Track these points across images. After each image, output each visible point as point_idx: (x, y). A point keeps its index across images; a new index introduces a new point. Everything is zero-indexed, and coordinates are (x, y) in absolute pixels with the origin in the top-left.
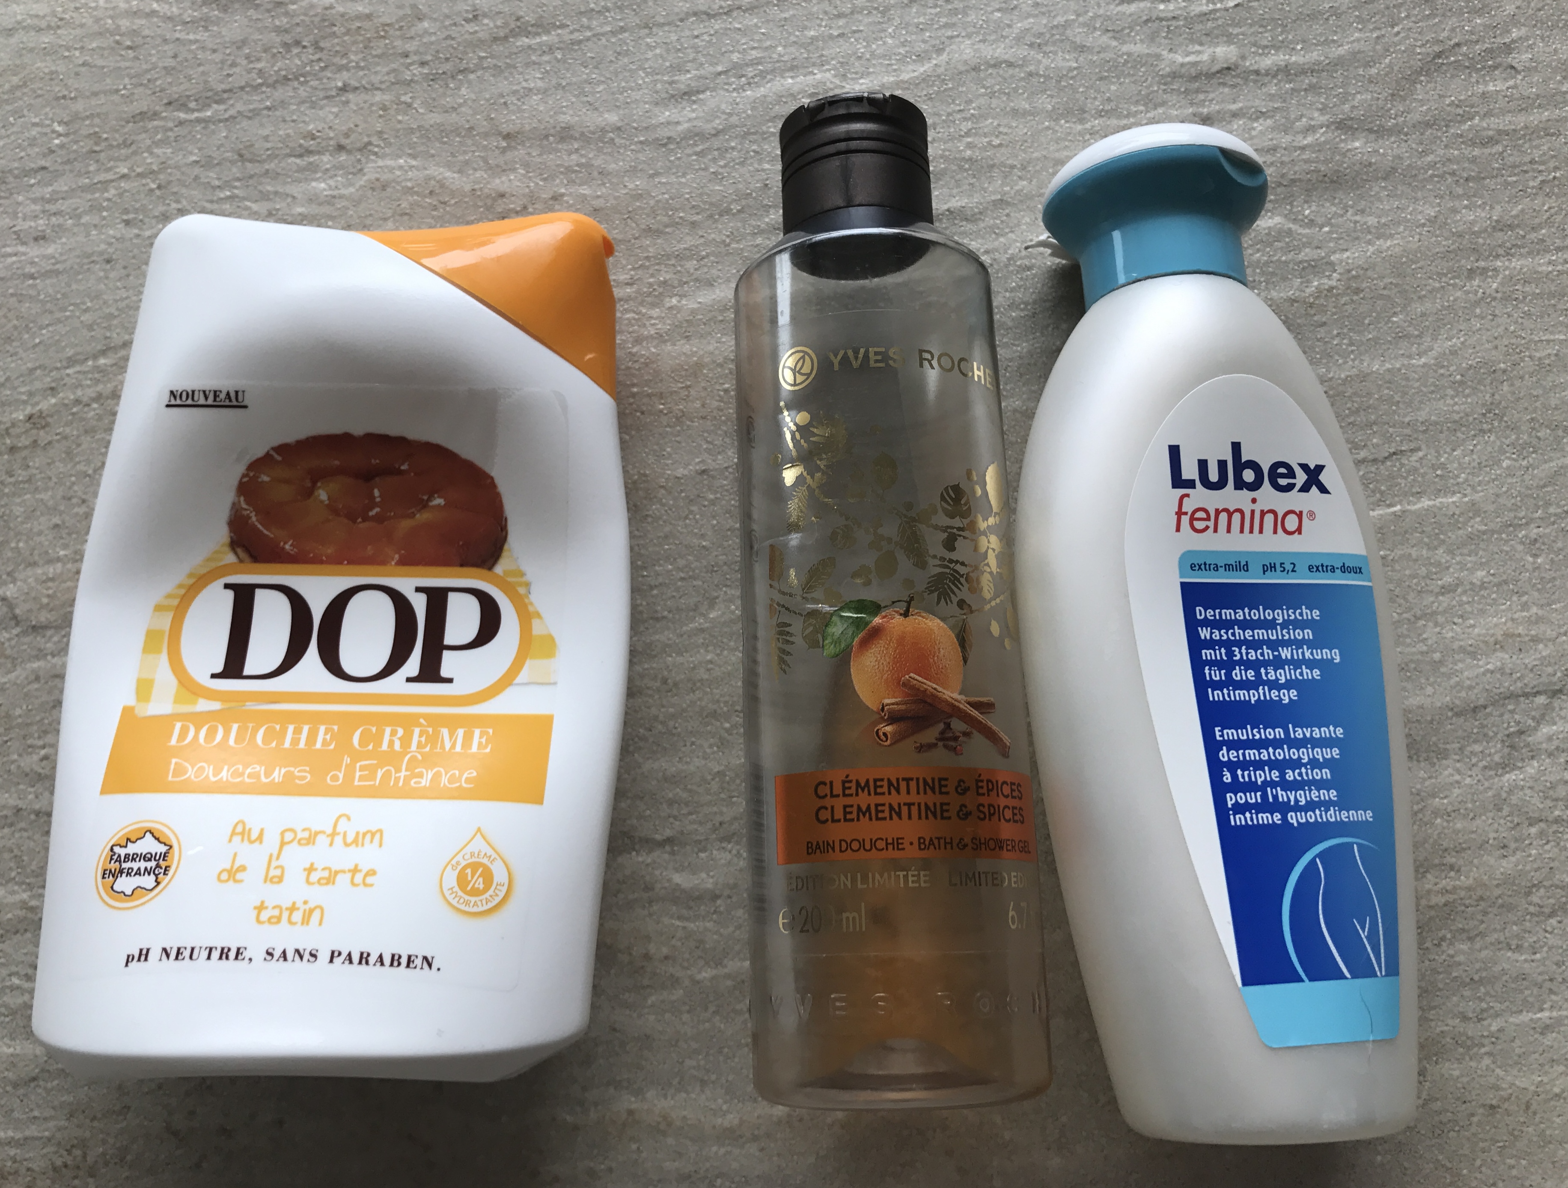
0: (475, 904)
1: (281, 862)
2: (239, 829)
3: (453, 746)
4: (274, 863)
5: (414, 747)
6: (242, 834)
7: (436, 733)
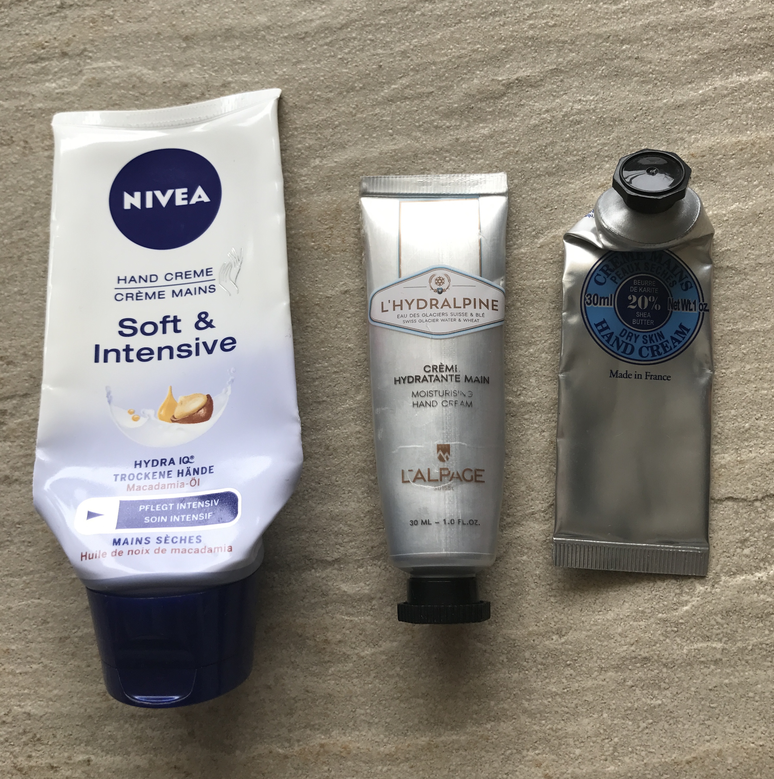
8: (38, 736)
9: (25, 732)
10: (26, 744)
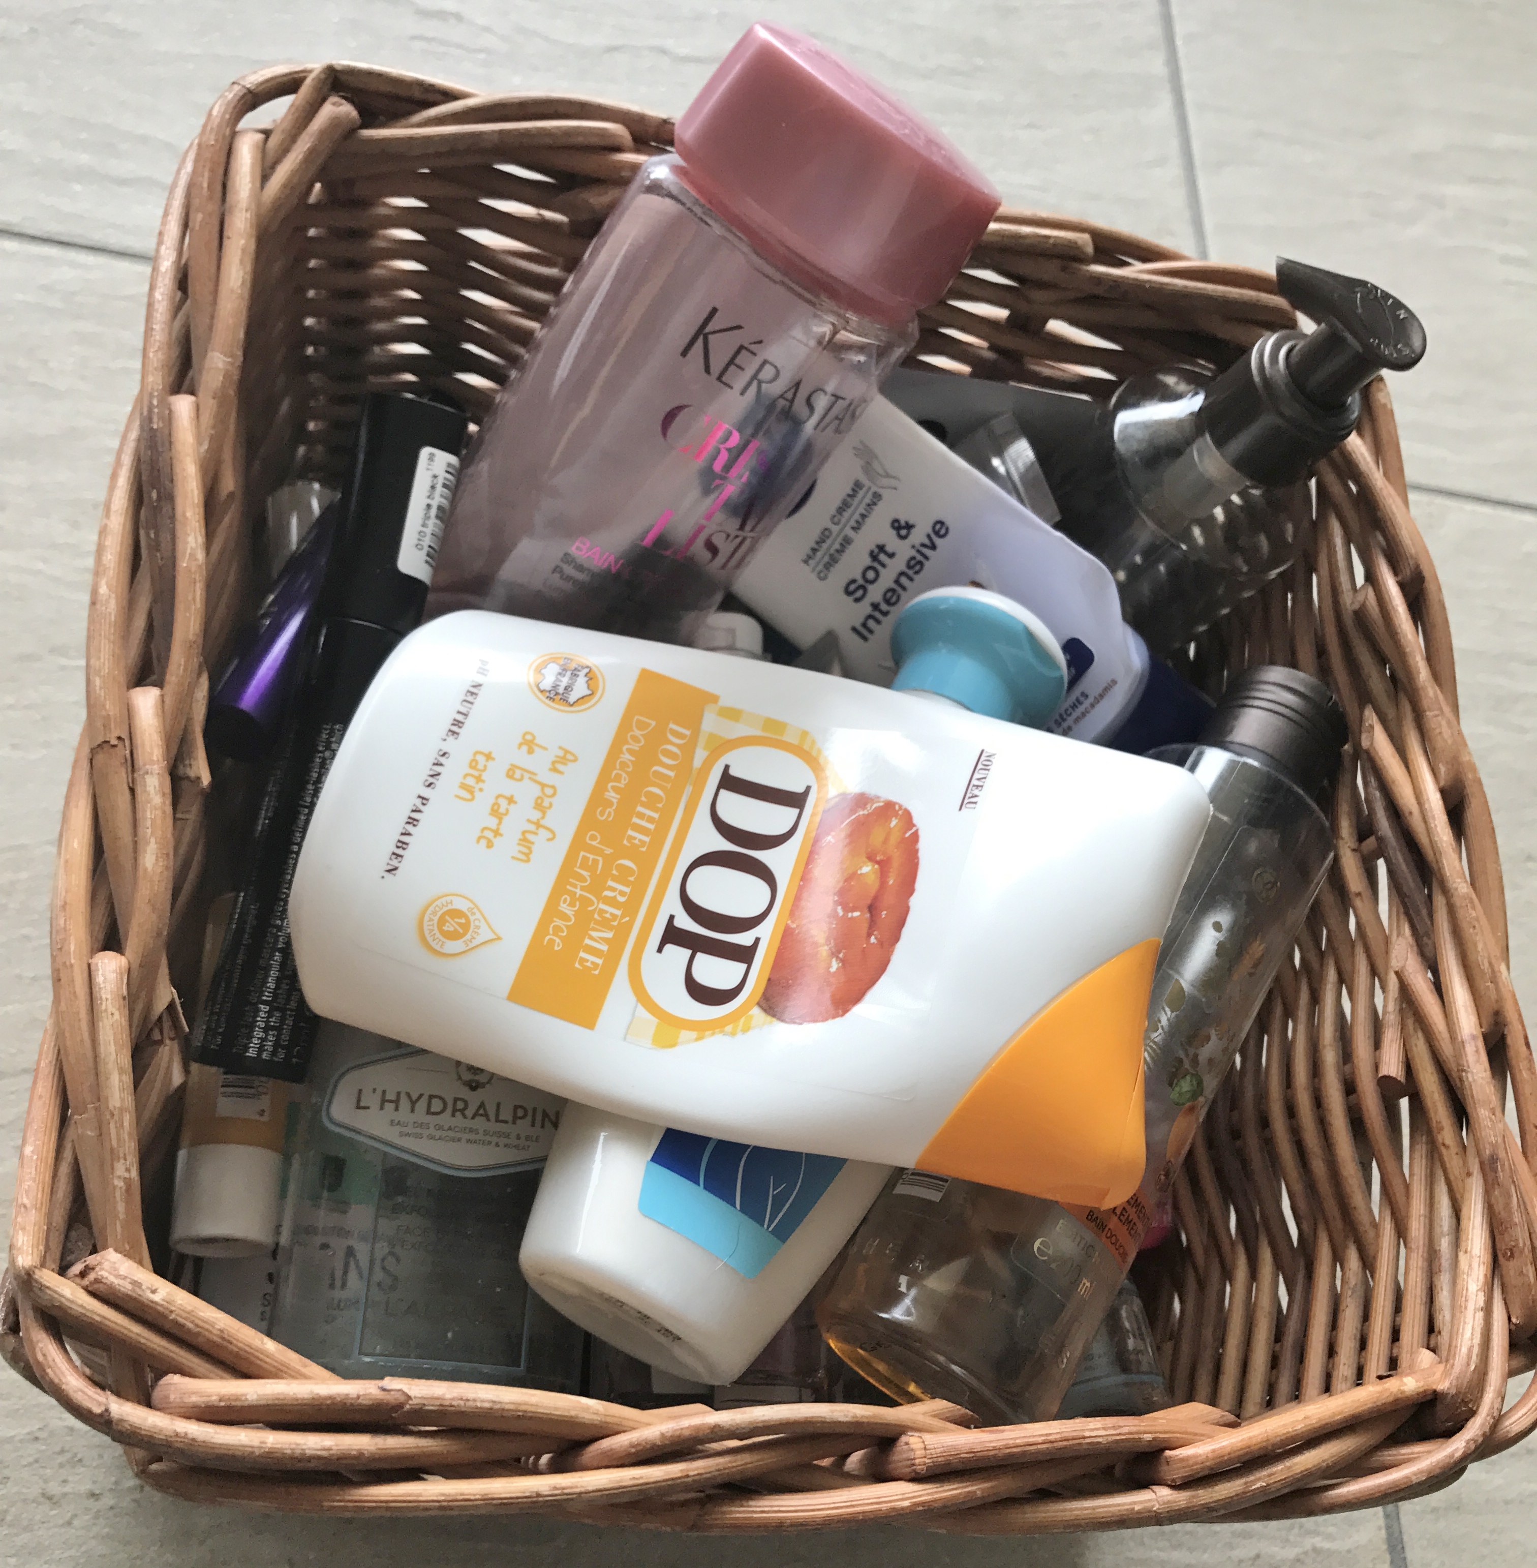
0: (431, 920)
1: (526, 781)
2: (569, 757)
3: (591, 938)
4: (527, 775)
5: (602, 906)
6: (564, 758)
7: (611, 928)
8: (79, 1456)
9: (62, 1451)
10: (61, 1466)
